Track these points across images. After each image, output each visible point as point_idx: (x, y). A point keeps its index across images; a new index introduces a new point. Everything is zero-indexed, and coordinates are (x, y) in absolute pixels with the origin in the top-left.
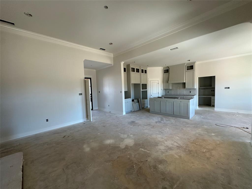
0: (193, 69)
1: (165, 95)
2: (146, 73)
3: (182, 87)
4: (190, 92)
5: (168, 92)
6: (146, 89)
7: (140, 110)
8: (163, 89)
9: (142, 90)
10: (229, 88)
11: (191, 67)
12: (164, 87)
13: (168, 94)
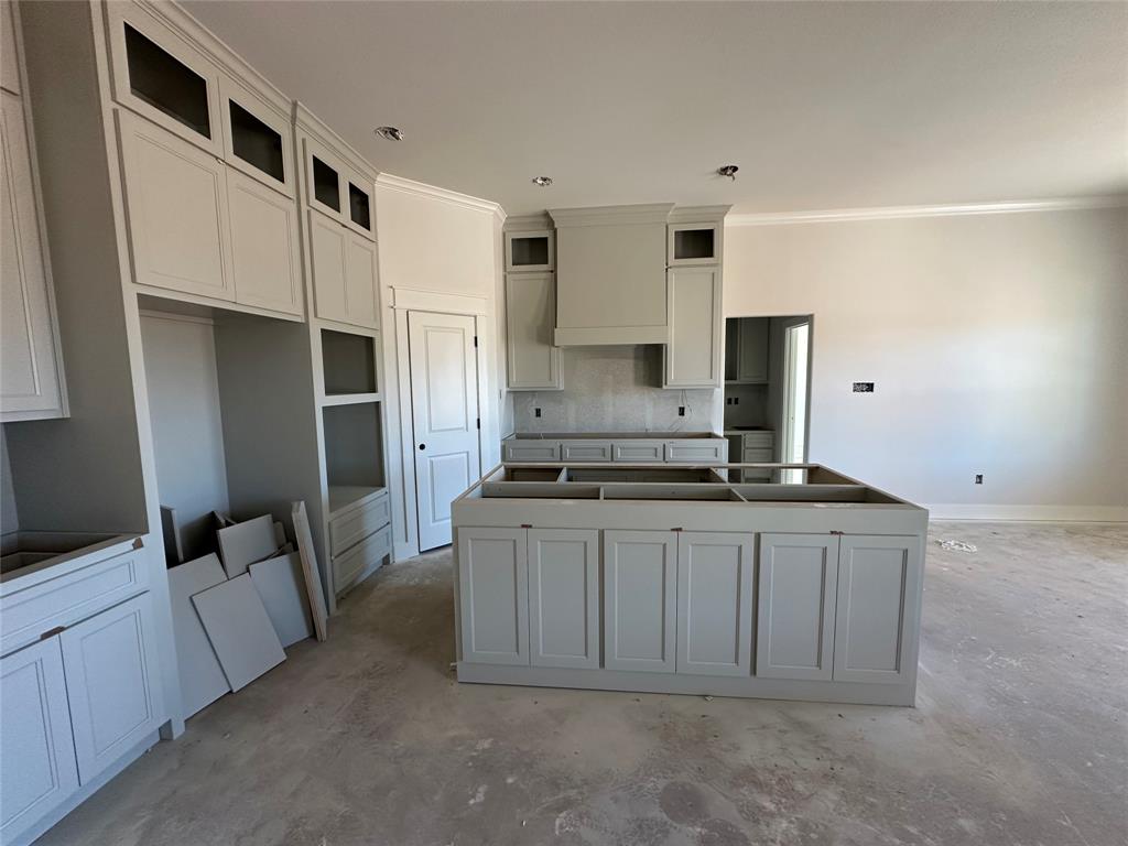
0: (709, 253)
1: (519, 437)
2: (367, 227)
3: (631, 376)
4: (682, 412)
5: (538, 413)
6: (373, 389)
7: (313, 634)
8: (505, 390)
9: (322, 400)
10: (870, 387)
11: (699, 243)
12: (514, 379)
13: (535, 425)
